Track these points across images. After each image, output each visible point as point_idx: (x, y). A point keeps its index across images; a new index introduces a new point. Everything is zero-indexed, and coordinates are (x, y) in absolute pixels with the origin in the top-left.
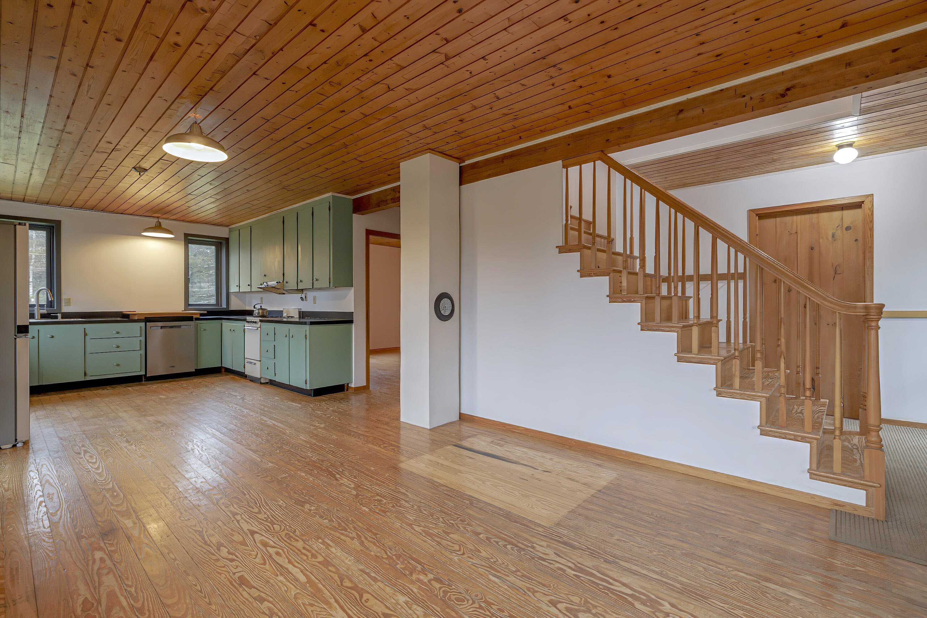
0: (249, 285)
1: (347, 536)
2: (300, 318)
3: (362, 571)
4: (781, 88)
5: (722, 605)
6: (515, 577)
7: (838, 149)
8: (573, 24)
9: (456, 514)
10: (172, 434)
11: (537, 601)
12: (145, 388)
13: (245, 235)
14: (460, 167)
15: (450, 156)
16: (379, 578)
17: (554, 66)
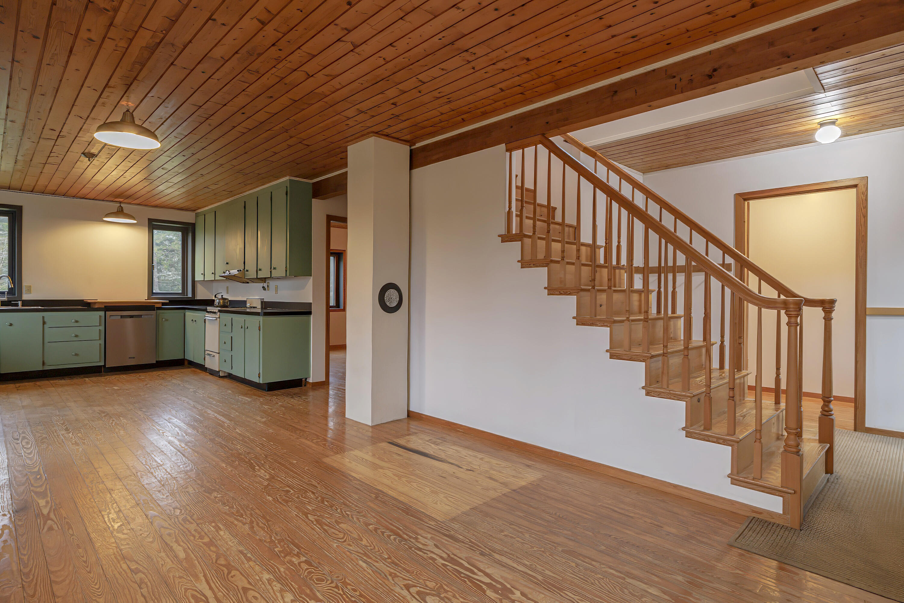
0: (213, 273)
1: (241, 521)
2: (262, 308)
3: (241, 552)
4: (707, 70)
5: (573, 596)
6: (383, 563)
7: (821, 127)
8: (467, 13)
9: (357, 506)
10: (112, 423)
11: (394, 584)
12: (102, 379)
13: (210, 219)
14: (411, 151)
15: (398, 139)
16: (253, 559)
17: (467, 51)
